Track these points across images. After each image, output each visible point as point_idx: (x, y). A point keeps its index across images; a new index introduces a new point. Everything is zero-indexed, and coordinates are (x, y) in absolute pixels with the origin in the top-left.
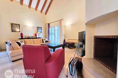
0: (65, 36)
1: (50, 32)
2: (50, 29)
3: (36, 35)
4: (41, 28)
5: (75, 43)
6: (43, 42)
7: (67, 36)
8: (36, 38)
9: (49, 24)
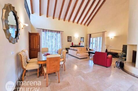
0: (108, 46)
1: (91, 41)
2: (91, 39)
3: (80, 44)
4: (84, 38)
5: (119, 53)
6: (87, 50)
7: (110, 46)
8: (80, 46)
9: (90, 35)
